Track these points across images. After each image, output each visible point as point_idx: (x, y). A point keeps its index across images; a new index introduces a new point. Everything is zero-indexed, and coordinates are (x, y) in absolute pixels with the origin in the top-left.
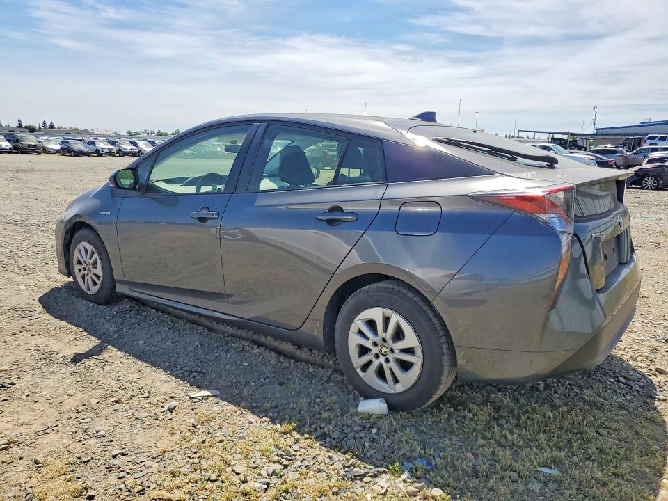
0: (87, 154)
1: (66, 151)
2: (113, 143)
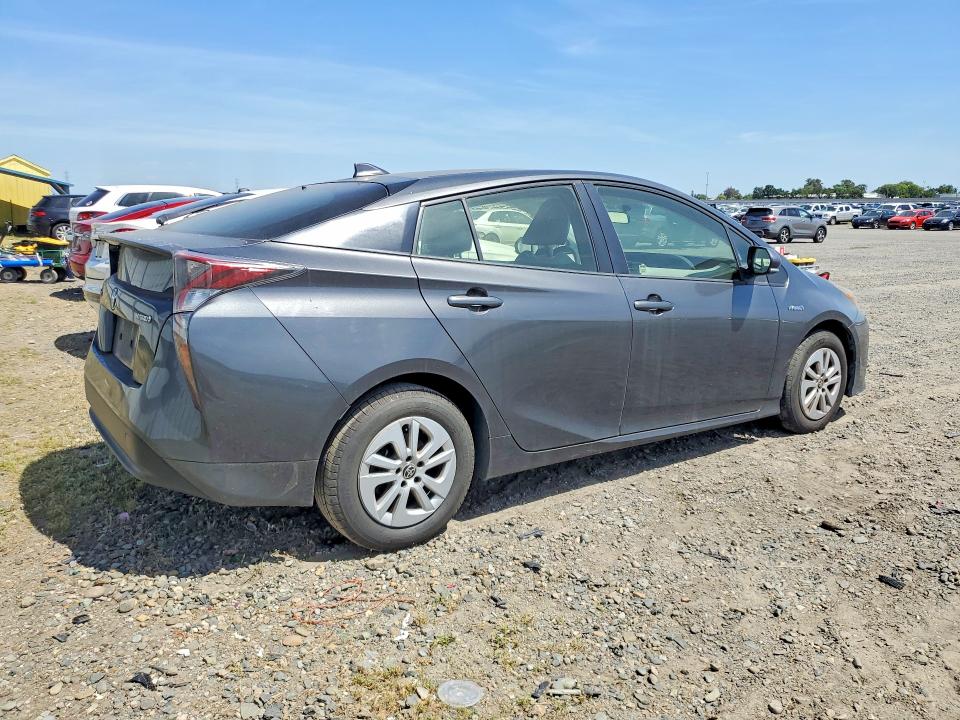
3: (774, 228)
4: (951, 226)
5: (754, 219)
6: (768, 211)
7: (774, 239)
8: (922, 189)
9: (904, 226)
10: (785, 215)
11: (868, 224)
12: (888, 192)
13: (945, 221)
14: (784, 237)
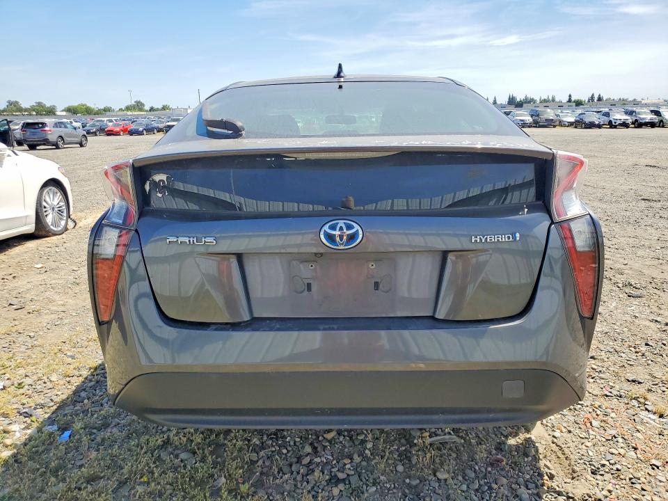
0: (599, 126)
1: (580, 124)
2: (631, 113)
3: (52, 137)
4: (145, 132)
5: (33, 130)
6: (44, 124)
7: (53, 145)
8: (93, 109)
9: (117, 134)
10: (57, 127)
11: (92, 133)
12: (72, 111)
13: (141, 129)
14: (60, 143)
